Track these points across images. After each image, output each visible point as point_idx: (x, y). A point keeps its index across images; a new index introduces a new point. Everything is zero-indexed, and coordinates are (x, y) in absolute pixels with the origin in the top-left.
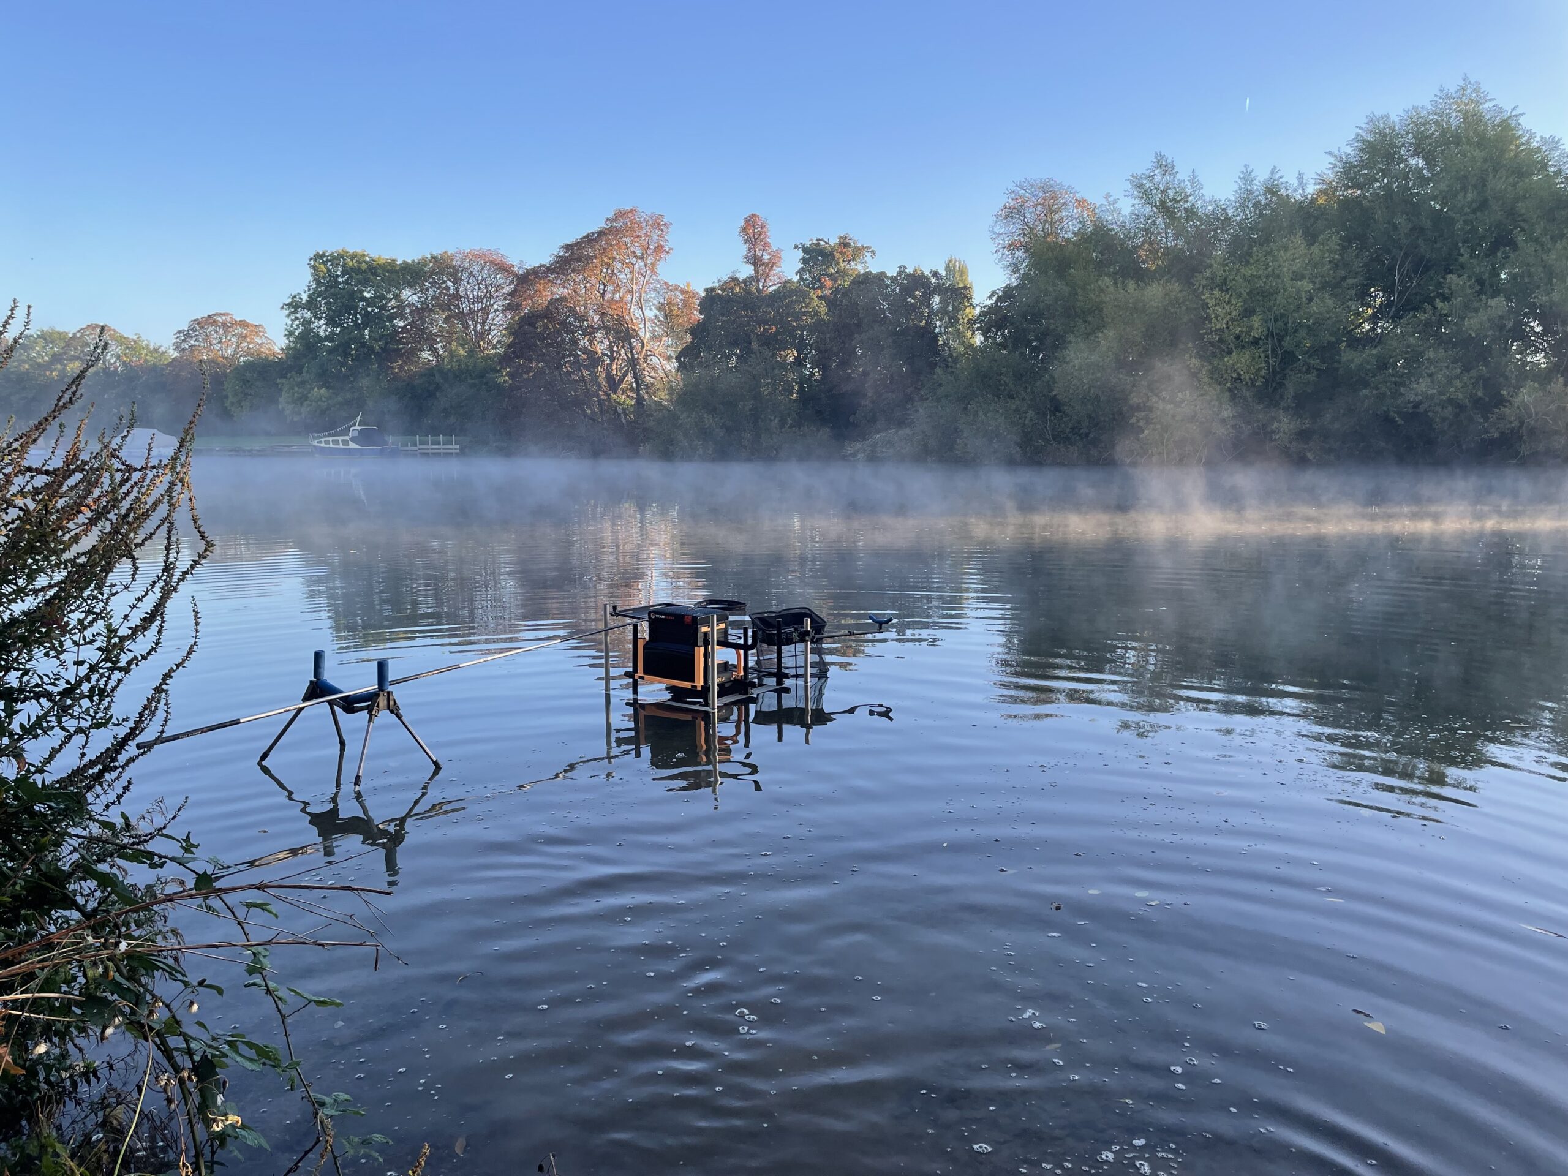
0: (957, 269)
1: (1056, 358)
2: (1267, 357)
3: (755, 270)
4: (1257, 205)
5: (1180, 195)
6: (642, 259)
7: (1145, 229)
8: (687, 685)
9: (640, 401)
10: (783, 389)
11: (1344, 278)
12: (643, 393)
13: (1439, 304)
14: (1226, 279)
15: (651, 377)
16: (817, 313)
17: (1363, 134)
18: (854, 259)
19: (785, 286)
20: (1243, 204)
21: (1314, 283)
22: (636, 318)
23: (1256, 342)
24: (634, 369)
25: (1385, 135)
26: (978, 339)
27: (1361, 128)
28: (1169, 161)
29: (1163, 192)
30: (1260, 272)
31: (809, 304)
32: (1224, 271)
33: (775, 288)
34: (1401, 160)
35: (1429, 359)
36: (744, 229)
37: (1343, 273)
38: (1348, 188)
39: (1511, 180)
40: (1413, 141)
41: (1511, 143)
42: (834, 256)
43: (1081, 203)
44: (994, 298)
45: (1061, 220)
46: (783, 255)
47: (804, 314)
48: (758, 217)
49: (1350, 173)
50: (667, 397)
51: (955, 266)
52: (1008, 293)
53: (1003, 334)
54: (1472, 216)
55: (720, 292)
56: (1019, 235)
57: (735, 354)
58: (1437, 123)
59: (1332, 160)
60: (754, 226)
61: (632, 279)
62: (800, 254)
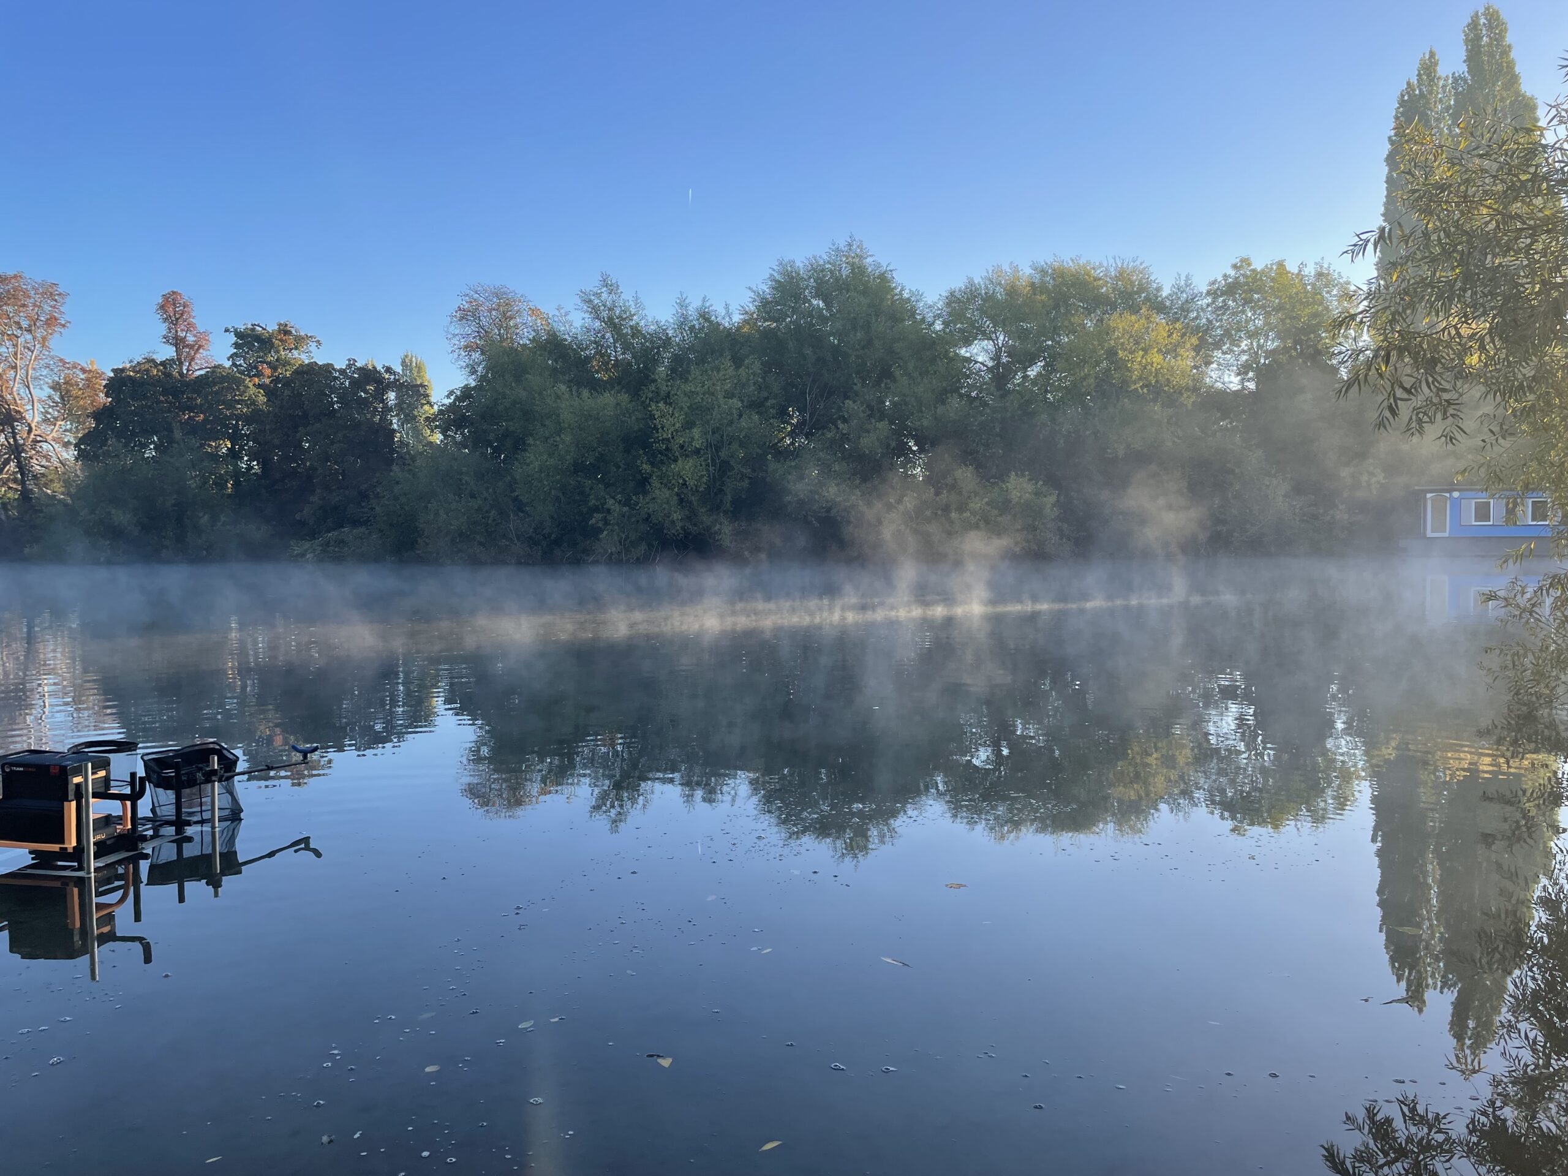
0: (414, 364)
1: (517, 459)
2: (708, 465)
3: (177, 351)
4: (692, 328)
5: (625, 313)
6: (29, 331)
7: (595, 342)
8: (55, 847)
9: (25, 495)
10: (215, 483)
11: (767, 399)
12: (30, 485)
13: (841, 426)
14: (669, 393)
15: (42, 466)
16: (253, 403)
17: (776, 275)
18: (296, 348)
19: (213, 372)
20: (681, 325)
21: (742, 401)
22: (22, 399)
23: (697, 452)
24: (18, 458)
25: (793, 278)
26: (437, 438)
27: (774, 270)
28: (614, 281)
29: (610, 309)
30: (698, 389)
31: (244, 392)
32: (667, 386)
33: (202, 372)
34: (806, 300)
35: (835, 471)
36: (162, 307)
37: (766, 394)
38: (766, 320)
39: (888, 324)
40: (814, 284)
41: (887, 293)
42: (273, 344)
43: (534, 311)
44: (452, 397)
45: (516, 326)
46: (211, 338)
47: (238, 402)
48: (180, 294)
49: (766, 307)
50: (63, 489)
51: (411, 361)
52: (466, 392)
53: (462, 434)
54: (861, 352)
55: (131, 374)
56: (474, 338)
57: (153, 442)
58: (831, 271)
59: (752, 294)
60: (174, 304)
61: (16, 354)
62: (233, 339)
